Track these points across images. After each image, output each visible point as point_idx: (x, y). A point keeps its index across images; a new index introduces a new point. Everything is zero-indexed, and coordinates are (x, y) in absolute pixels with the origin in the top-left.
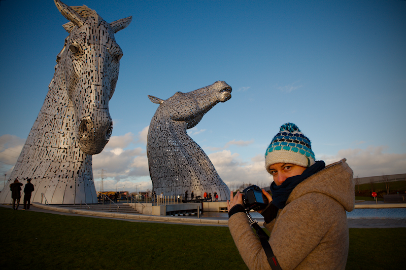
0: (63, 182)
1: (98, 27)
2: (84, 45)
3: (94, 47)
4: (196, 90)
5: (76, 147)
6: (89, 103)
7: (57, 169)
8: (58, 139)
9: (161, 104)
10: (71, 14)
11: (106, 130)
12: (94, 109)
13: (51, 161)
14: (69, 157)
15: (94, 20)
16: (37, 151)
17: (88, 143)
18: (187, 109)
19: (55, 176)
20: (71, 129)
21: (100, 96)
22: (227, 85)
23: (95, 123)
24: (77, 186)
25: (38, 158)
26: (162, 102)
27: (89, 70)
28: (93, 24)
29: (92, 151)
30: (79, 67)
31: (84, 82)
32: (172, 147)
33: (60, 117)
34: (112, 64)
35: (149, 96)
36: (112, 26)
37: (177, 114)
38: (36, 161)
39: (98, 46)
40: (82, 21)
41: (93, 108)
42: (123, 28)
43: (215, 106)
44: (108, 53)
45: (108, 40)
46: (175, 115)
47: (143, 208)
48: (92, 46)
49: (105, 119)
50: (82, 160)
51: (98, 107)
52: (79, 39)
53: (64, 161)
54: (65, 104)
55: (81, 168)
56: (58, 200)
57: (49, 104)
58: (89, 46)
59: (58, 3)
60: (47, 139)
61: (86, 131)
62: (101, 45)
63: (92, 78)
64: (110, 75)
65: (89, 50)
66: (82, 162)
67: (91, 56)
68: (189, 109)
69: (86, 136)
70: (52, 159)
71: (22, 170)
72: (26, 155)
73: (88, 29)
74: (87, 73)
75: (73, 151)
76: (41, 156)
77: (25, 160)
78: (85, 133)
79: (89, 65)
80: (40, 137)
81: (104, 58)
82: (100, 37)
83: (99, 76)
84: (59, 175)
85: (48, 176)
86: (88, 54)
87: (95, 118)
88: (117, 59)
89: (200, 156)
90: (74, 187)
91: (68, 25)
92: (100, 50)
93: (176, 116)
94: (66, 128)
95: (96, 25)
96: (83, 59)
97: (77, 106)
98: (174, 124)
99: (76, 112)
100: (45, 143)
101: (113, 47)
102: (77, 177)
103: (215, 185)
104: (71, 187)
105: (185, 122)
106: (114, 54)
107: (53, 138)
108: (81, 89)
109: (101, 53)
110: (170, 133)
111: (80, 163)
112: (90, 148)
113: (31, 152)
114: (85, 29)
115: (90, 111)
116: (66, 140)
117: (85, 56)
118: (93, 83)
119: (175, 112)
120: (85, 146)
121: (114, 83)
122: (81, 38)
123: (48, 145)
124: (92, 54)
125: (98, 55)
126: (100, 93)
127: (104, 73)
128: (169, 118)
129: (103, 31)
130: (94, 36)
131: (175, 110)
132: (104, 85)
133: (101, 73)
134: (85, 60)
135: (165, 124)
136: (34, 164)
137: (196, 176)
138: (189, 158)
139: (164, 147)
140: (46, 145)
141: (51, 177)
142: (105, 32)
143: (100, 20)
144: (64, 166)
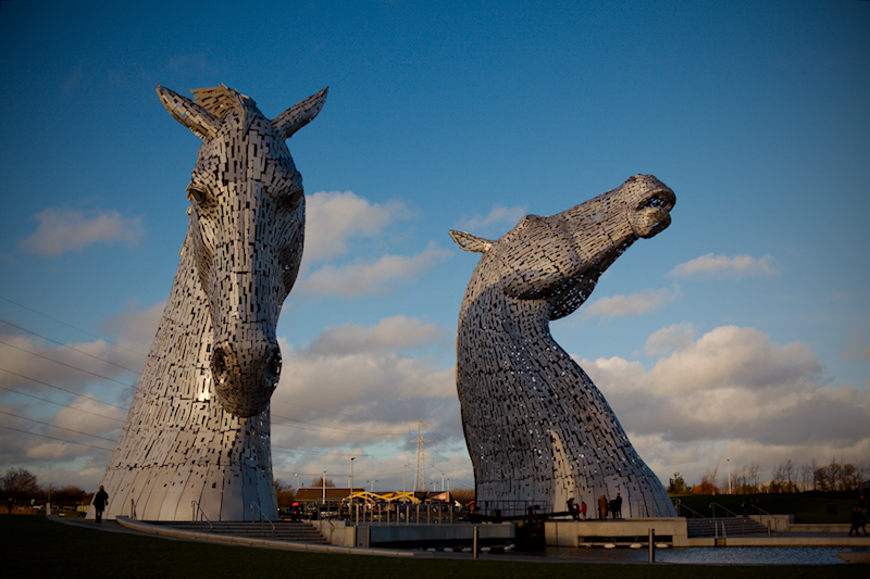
0: (200, 474)
1: (244, 140)
2: (216, 186)
3: (236, 188)
6: (228, 313)
7: (189, 446)
8: (193, 379)
10: (191, 117)
11: (263, 367)
12: (236, 326)
13: (179, 429)
14: (214, 420)
15: (238, 121)
16: (155, 407)
17: (231, 395)
19: (183, 461)
21: (249, 295)
24: (226, 483)
25: (155, 423)
27: (227, 240)
28: (234, 134)
30: (210, 231)
31: (220, 266)
34: (278, 216)
35: (453, 233)
36: (279, 126)
37: (521, 281)
38: (152, 430)
39: (244, 184)
40: (212, 128)
41: (234, 322)
42: (305, 122)
44: (267, 196)
45: (266, 165)
46: (515, 283)
48: (231, 185)
49: (260, 343)
50: (239, 427)
51: (244, 319)
52: (205, 174)
53: (204, 428)
54: (205, 301)
55: (237, 445)
56: (185, 515)
57: (177, 300)
58: (226, 187)
60: (173, 379)
61: (225, 370)
62: (249, 180)
63: (233, 256)
64: (274, 244)
65: (225, 197)
66: (238, 430)
67: (229, 209)
68: (550, 265)
69: (226, 380)
70: (182, 424)
72: (136, 416)
73: (224, 146)
74: (225, 246)
76: (162, 418)
77: (134, 427)
78: (225, 374)
79: (226, 228)
80: (160, 375)
81: (257, 209)
82: (247, 162)
83: (246, 252)
84: (192, 459)
85: (173, 461)
86: (225, 205)
87: (239, 343)
88: (289, 203)
89: (580, 395)
90: (219, 486)
92: (249, 192)
93: (517, 288)
94: (207, 354)
95: (241, 132)
96: (216, 214)
98: (514, 308)
100: (169, 389)
101: (277, 180)
102: (228, 463)
103: (617, 475)
104: (214, 486)
106: (282, 193)
107: (183, 378)
108: (215, 278)
109: (249, 200)
111: (232, 435)
113: (145, 407)
114: (219, 147)
115: (229, 330)
116: (208, 381)
117: (219, 208)
118: (234, 269)
120: (226, 402)
122: (209, 171)
123: (173, 394)
124: (231, 204)
125: (243, 205)
126: (247, 290)
127: (257, 243)
128: (502, 292)
129: (256, 146)
130: (235, 163)
131: (516, 269)
132: (258, 269)
133: (250, 244)
134: (219, 217)
135: (490, 310)
136: (148, 435)
137: (568, 451)
138: (550, 402)
139: (490, 373)
140: (170, 393)
141: (176, 464)
142: (259, 147)
143: (250, 120)
144: (202, 440)
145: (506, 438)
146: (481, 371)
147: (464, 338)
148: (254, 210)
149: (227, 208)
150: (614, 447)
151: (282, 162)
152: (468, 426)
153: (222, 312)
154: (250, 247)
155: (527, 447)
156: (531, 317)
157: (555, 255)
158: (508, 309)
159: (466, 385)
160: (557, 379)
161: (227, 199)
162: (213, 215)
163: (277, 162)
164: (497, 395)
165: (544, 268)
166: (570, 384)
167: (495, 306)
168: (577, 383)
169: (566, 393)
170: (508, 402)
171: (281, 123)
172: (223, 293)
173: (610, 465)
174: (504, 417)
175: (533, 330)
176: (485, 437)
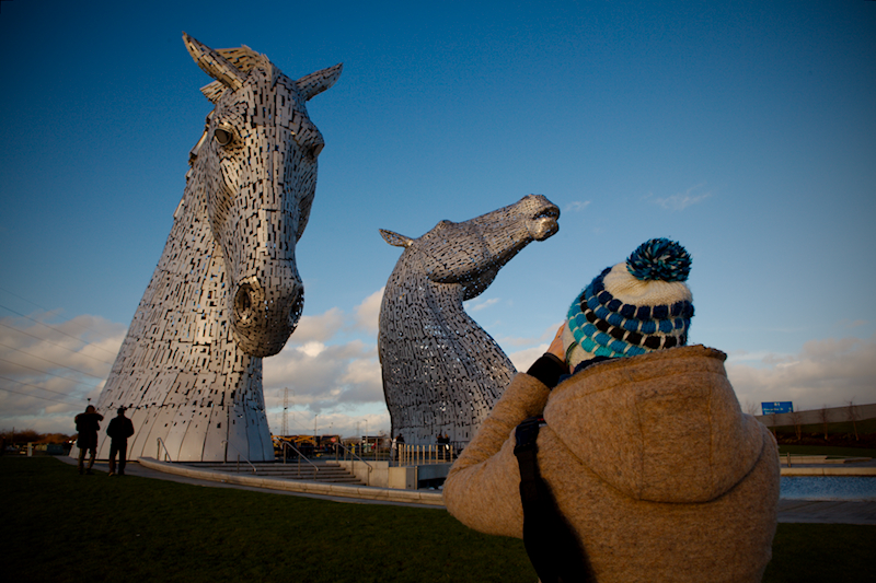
0: (203, 414)
1: (272, 90)
2: (244, 128)
3: (265, 132)
4: (481, 217)
5: (228, 342)
6: (255, 249)
7: (190, 387)
8: (193, 325)
9: (407, 247)
10: (218, 66)
11: (289, 305)
12: (265, 262)
13: (178, 370)
14: (215, 362)
16: (151, 350)
17: (253, 333)
18: (463, 258)
19: (185, 401)
20: (218, 304)
21: (278, 232)
22: (550, 202)
23: (268, 290)
25: (151, 365)
26: (410, 244)
27: (254, 179)
28: (261, 84)
29: (261, 350)
30: (233, 173)
31: (244, 205)
32: (433, 340)
33: (196, 279)
34: (302, 165)
35: (382, 231)
36: (302, 85)
37: (443, 268)
38: (148, 371)
39: (273, 129)
40: (239, 78)
41: (263, 258)
42: (324, 88)
43: (523, 250)
44: (294, 143)
45: (294, 115)
46: (438, 270)
47: (370, 471)
48: (261, 129)
49: (288, 280)
50: (242, 369)
51: (273, 256)
52: (233, 116)
53: (205, 370)
54: (206, 252)
55: (240, 386)
56: (191, 453)
58: (255, 130)
59: (191, 44)
60: (170, 324)
61: (249, 307)
62: (278, 126)
63: (261, 195)
64: (297, 189)
65: (253, 139)
66: (241, 373)
67: (258, 150)
68: (467, 257)
69: (248, 317)
70: (181, 366)
71: (121, 390)
72: (128, 359)
73: (252, 94)
74: (251, 186)
75: (223, 349)
76: (159, 360)
77: (127, 369)
78: (247, 311)
79: (254, 168)
80: (156, 320)
81: (286, 152)
82: (276, 110)
83: (276, 191)
84: (194, 400)
85: (173, 401)
86: (253, 147)
87: (268, 279)
88: (312, 154)
90: (224, 426)
91: (211, 87)
92: (278, 136)
93: (439, 274)
94: (209, 300)
95: (268, 84)
96: (241, 156)
97: (230, 254)
98: (435, 289)
99: (229, 268)
100: (166, 333)
101: (303, 130)
102: (231, 404)
104: (219, 426)
105: (459, 286)
106: (307, 143)
107: (183, 322)
108: (237, 218)
109: (278, 144)
110: (428, 310)
111: (237, 375)
112: (257, 344)
113: (139, 351)
114: (246, 95)
115: (256, 266)
116: (209, 326)
117: (246, 150)
118: (262, 206)
119: (437, 264)
121: (305, 204)
122: (237, 114)
123: (171, 338)
124: (260, 145)
125: (273, 148)
126: (276, 227)
127: (285, 184)
128: (426, 277)
129: (283, 97)
130: (264, 109)
132: (286, 209)
133: (279, 184)
134: (245, 158)
135: (416, 290)
136: (144, 377)
138: (468, 363)
139: (416, 340)
140: (167, 337)
141: (177, 404)
142: (286, 99)
143: (277, 75)
144: (204, 382)
148: (283, 154)
149: (255, 150)
154: (280, 187)
156: (449, 297)
161: (255, 141)
162: (237, 157)
163: (303, 115)
171: (303, 84)
172: (248, 230)
175: (451, 308)
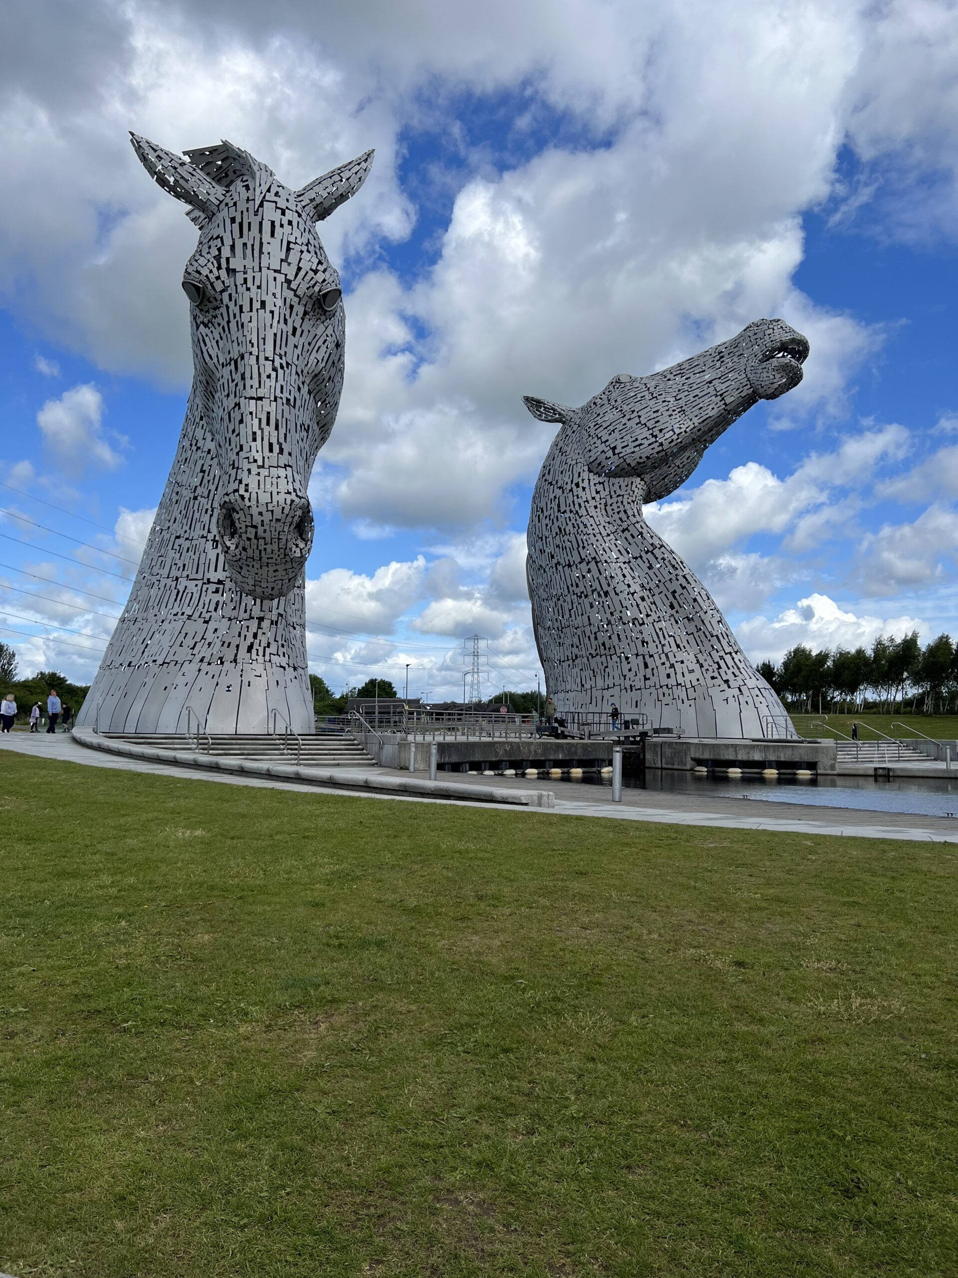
1: (256, 213)
2: (218, 278)
3: (245, 280)
4: (680, 365)
6: (238, 454)
7: (198, 638)
8: (203, 556)
12: (249, 470)
13: (185, 617)
14: (230, 606)
15: (247, 188)
16: (156, 591)
19: (190, 657)
21: (266, 429)
23: (254, 511)
24: (245, 686)
27: (235, 355)
28: (242, 206)
30: (213, 346)
31: (226, 392)
34: (307, 326)
36: (306, 199)
37: (610, 454)
39: (258, 275)
41: (247, 467)
42: (342, 198)
44: (290, 295)
45: (288, 249)
48: (240, 277)
50: (261, 614)
51: (260, 463)
52: (202, 261)
53: (217, 617)
58: (232, 279)
60: (178, 555)
61: (236, 534)
62: (264, 270)
63: (243, 378)
64: (301, 364)
65: (231, 293)
66: (262, 619)
67: (237, 311)
69: (237, 547)
70: (189, 611)
73: (228, 221)
74: (233, 363)
76: (164, 605)
78: (233, 541)
79: (234, 338)
80: (163, 551)
82: (261, 244)
83: (262, 371)
84: (201, 656)
85: (175, 658)
86: (231, 304)
87: (254, 496)
88: (321, 307)
90: (235, 689)
92: (264, 286)
93: (606, 463)
95: (251, 203)
96: (219, 319)
100: (174, 567)
101: (302, 273)
102: (246, 660)
103: (724, 686)
104: (228, 690)
106: (309, 293)
107: (191, 553)
108: (222, 410)
109: (265, 298)
113: (144, 593)
114: (222, 225)
115: (239, 478)
117: (224, 310)
118: (245, 392)
120: (239, 578)
122: (209, 256)
123: (178, 574)
124: (240, 302)
125: (256, 305)
126: (264, 422)
127: (277, 358)
128: (586, 468)
129: (273, 223)
130: (245, 244)
131: (604, 439)
132: (278, 394)
133: (267, 359)
134: (224, 323)
135: (571, 490)
136: (146, 627)
137: (663, 656)
138: (643, 599)
139: (569, 566)
140: (175, 573)
141: (180, 662)
142: (277, 224)
143: (264, 188)
144: (216, 630)
145: (587, 639)
146: (559, 563)
147: (538, 525)
148: (272, 312)
149: (235, 309)
150: (722, 653)
151: (311, 249)
152: (540, 628)
153: (230, 453)
154: (267, 363)
155: (612, 651)
156: (620, 499)
157: (653, 421)
158: (593, 488)
159: (540, 580)
160: (651, 572)
161: (234, 295)
162: (216, 321)
163: (304, 248)
164: (577, 591)
165: (640, 438)
166: (668, 578)
167: (577, 485)
168: (677, 575)
169: (662, 588)
170: (590, 599)
171: (309, 196)
173: (716, 674)
174: (585, 617)
175: (622, 515)
176: (561, 641)
